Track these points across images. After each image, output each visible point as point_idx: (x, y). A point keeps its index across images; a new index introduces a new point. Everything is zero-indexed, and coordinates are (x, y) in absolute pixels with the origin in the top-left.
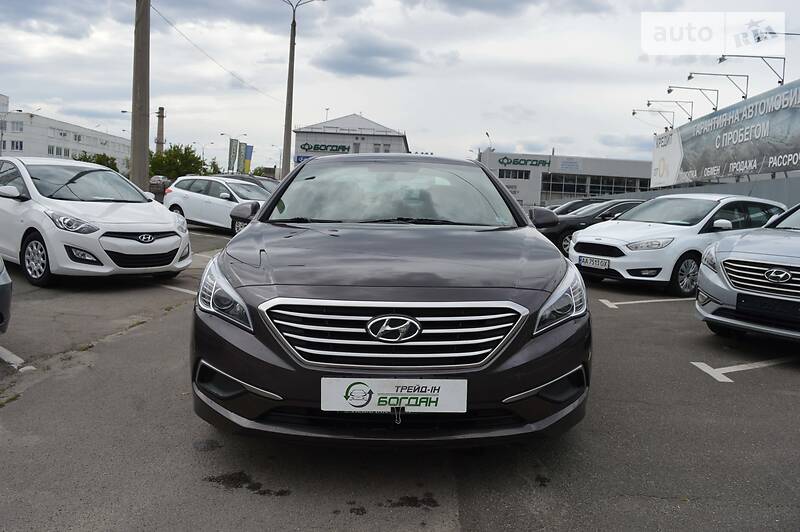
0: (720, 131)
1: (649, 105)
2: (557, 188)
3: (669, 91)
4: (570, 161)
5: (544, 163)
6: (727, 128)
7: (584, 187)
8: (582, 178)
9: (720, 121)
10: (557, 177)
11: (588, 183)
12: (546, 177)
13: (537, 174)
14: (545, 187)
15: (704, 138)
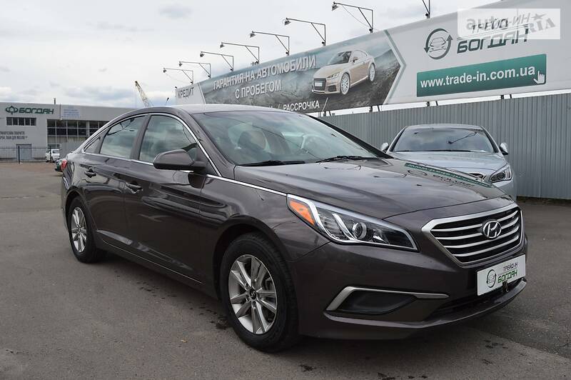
0: (238, 86)
1: (180, 65)
2: (62, 132)
3: (202, 55)
4: (71, 109)
5: (48, 111)
6: (245, 83)
7: (85, 131)
8: (83, 124)
9: (238, 78)
10: (60, 123)
11: (88, 127)
12: (51, 123)
13: (42, 121)
14: (51, 132)
15: (224, 90)
